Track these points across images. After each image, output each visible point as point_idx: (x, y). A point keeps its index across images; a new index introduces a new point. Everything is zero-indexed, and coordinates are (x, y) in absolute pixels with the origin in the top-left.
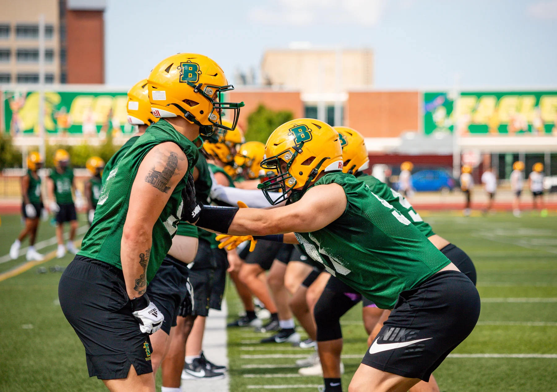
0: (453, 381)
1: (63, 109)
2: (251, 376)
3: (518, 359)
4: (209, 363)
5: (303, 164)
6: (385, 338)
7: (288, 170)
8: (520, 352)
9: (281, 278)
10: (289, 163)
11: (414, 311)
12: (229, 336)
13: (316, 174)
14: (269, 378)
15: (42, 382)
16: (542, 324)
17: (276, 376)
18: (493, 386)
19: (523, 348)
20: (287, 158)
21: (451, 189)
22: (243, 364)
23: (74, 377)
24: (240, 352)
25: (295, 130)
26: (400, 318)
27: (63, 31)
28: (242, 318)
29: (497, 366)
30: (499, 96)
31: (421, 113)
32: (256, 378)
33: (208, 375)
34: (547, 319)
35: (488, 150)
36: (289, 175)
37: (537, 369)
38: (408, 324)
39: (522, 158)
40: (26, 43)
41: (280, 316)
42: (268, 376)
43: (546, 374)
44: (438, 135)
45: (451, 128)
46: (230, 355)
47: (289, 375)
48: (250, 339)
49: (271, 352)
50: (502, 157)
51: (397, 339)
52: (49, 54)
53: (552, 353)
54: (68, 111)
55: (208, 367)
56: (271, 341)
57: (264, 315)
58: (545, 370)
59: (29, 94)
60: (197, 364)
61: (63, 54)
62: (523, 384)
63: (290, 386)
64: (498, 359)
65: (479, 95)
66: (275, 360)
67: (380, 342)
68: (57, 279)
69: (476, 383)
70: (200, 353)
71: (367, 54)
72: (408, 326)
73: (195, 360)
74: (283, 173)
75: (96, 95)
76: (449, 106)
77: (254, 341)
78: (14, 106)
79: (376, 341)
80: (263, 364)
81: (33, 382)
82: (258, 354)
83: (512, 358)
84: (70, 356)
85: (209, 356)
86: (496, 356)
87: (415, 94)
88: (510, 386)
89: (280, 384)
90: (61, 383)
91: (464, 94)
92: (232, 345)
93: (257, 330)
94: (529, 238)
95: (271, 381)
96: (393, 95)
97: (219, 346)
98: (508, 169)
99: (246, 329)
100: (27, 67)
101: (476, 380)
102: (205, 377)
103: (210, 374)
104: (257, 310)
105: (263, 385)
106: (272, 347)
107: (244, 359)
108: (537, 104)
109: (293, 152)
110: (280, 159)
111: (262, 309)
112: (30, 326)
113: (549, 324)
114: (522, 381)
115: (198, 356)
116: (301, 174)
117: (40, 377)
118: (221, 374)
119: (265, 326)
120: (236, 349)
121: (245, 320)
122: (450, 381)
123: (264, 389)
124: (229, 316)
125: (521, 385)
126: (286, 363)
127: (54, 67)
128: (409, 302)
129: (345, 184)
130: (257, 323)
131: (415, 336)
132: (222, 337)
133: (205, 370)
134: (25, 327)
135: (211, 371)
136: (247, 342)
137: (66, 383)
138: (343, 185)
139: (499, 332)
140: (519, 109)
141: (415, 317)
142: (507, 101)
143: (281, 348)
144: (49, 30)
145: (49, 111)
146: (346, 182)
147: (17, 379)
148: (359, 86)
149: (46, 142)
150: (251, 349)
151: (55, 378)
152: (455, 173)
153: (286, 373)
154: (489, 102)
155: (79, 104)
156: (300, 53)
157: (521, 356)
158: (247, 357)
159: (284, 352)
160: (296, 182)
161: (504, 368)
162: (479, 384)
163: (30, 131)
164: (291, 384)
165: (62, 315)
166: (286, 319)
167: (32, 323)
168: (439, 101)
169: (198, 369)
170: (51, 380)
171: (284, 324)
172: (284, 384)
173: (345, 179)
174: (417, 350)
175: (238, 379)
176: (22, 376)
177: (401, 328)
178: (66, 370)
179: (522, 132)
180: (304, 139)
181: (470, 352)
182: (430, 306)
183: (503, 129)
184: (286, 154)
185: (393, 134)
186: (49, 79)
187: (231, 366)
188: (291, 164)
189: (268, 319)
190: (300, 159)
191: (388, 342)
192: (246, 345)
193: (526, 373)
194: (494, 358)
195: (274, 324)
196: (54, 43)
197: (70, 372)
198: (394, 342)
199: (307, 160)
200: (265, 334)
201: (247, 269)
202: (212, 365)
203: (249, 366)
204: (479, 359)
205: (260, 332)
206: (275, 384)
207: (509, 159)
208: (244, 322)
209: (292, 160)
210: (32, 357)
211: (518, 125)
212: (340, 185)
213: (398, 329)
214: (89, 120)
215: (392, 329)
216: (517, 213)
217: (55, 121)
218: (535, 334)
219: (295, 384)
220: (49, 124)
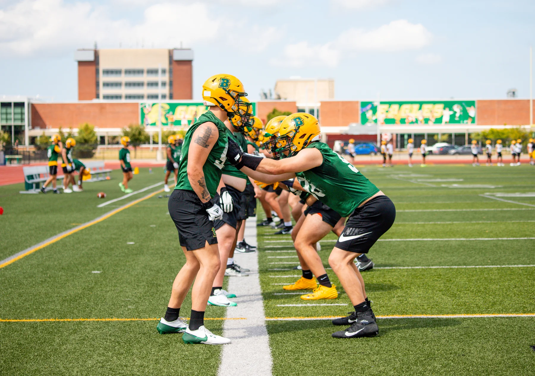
0: (376, 253)
1: (171, 113)
2: (270, 251)
3: (410, 241)
4: (247, 245)
5: (300, 138)
6: (347, 234)
7: (292, 142)
8: (411, 237)
9: (286, 200)
10: (292, 138)
11: (363, 219)
12: (258, 231)
13: (307, 143)
14: (279, 253)
15: (161, 254)
16: (423, 223)
17: (282, 251)
18: (397, 256)
19: (413, 235)
20: (291, 135)
21: (376, 154)
22: (265, 245)
23: (177, 252)
24: (264, 239)
25: (295, 119)
26: (356, 222)
27: (171, 72)
28: (265, 221)
29: (399, 245)
30: (401, 104)
31: (360, 113)
32: (272, 253)
33: (247, 251)
34: (426, 220)
35: (395, 133)
36: (293, 144)
37: (420, 246)
38: (360, 226)
39: (413, 137)
40: (152, 78)
41: (284, 220)
42: (279, 251)
43: (425, 249)
44: (369, 125)
45: (376, 121)
46: (259, 240)
47: (290, 251)
48: (269, 232)
49: (280, 239)
50: (402, 136)
51: (354, 234)
52: (164, 84)
53: (427, 238)
54: (173, 114)
55: (247, 247)
56: (280, 233)
57: (276, 220)
58: (424, 247)
59: (153, 105)
60: (241, 245)
61: (171, 84)
62: (413, 254)
63: (290, 257)
64: (400, 241)
65: (390, 103)
66: (282, 243)
67: (344, 236)
68: (167, 201)
69: (388, 254)
70: (243, 239)
71: (331, 82)
72: (360, 227)
73: (240, 243)
74: (290, 143)
75: (188, 105)
76: (374, 109)
77: (271, 234)
78: (146, 111)
79: (342, 235)
80: (276, 245)
81: (156, 254)
82: (273, 240)
83: (407, 241)
84: (175, 241)
85: (247, 241)
86: (398, 240)
87: (357, 102)
88: (406, 255)
89: (285, 256)
90: (171, 255)
91: (382, 103)
92: (259, 235)
93: (273, 228)
94: (416, 178)
95: (280, 254)
96: (344, 103)
97: (253, 236)
98: (406, 142)
99: (267, 227)
100: (153, 91)
101: (388, 253)
102: (245, 252)
103: (248, 251)
104: (273, 217)
105: (276, 256)
106: (281, 237)
107: (266, 243)
108: (420, 108)
109: (294, 132)
110: (287, 136)
111: (275, 216)
112: (154, 226)
113: (426, 223)
114: (412, 253)
115: (242, 241)
116: (299, 143)
117: (160, 252)
118: (254, 251)
119: (277, 226)
120: (262, 237)
121: (267, 222)
122: (374, 253)
123: (276, 258)
124: (258, 221)
125: (412, 254)
126: (288, 245)
127: (166, 90)
128: (360, 214)
129: (321, 149)
130: (273, 224)
131: (363, 232)
132: (254, 231)
133: (246, 248)
134: (152, 226)
135: (248, 249)
136: (268, 234)
137: (173, 255)
138: (320, 149)
139: (400, 227)
140: (411, 111)
141: (363, 222)
142: (404, 107)
143: (285, 237)
144: (164, 71)
145: (164, 113)
146: (322, 148)
147: (148, 253)
148: (327, 99)
149: (162, 129)
150: (270, 237)
151: (167, 252)
152: (378, 145)
153: (288, 250)
154: (395, 107)
155: (179, 109)
156: (296, 82)
157: (412, 240)
158: (267, 241)
159: (287, 239)
160: (297, 148)
161: (403, 246)
162: (390, 255)
163: (154, 124)
164: (290, 255)
165: (171, 219)
166: (288, 221)
167: (155, 224)
168: (369, 106)
169: (242, 248)
170: (165, 253)
171: (287, 224)
172: (287, 255)
173: (321, 147)
174: (364, 239)
175: (262, 253)
176: (150, 251)
177: (356, 228)
178: (173, 248)
179: (412, 122)
180: (300, 124)
181: (385, 238)
182: (371, 215)
183: (403, 121)
184: (291, 133)
185: (345, 124)
186: (164, 97)
187: (259, 246)
188: (293, 139)
189: (279, 222)
190: (298, 135)
191: (349, 235)
192: (267, 235)
193: (414, 248)
194: (398, 241)
195: (282, 225)
196: (166, 78)
197: (175, 250)
198: (352, 235)
199: (302, 136)
200: (277, 230)
201: (269, 195)
202: (250, 246)
203: (269, 247)
204: (390, 241)
205: (275, 229)
206: (282, 256)
207: (406, 137)
208: (266, 223)
209: (294, 136)
210: (155, 241)
211: (410, 119)
212: (318, 149)
213: (354, 228)
214: (184, 118)
215: (351, 229)
216: (410, 165)
217: (167, 119)
218: (419, 228)
219: (293, 255)
220: (164, 121)
